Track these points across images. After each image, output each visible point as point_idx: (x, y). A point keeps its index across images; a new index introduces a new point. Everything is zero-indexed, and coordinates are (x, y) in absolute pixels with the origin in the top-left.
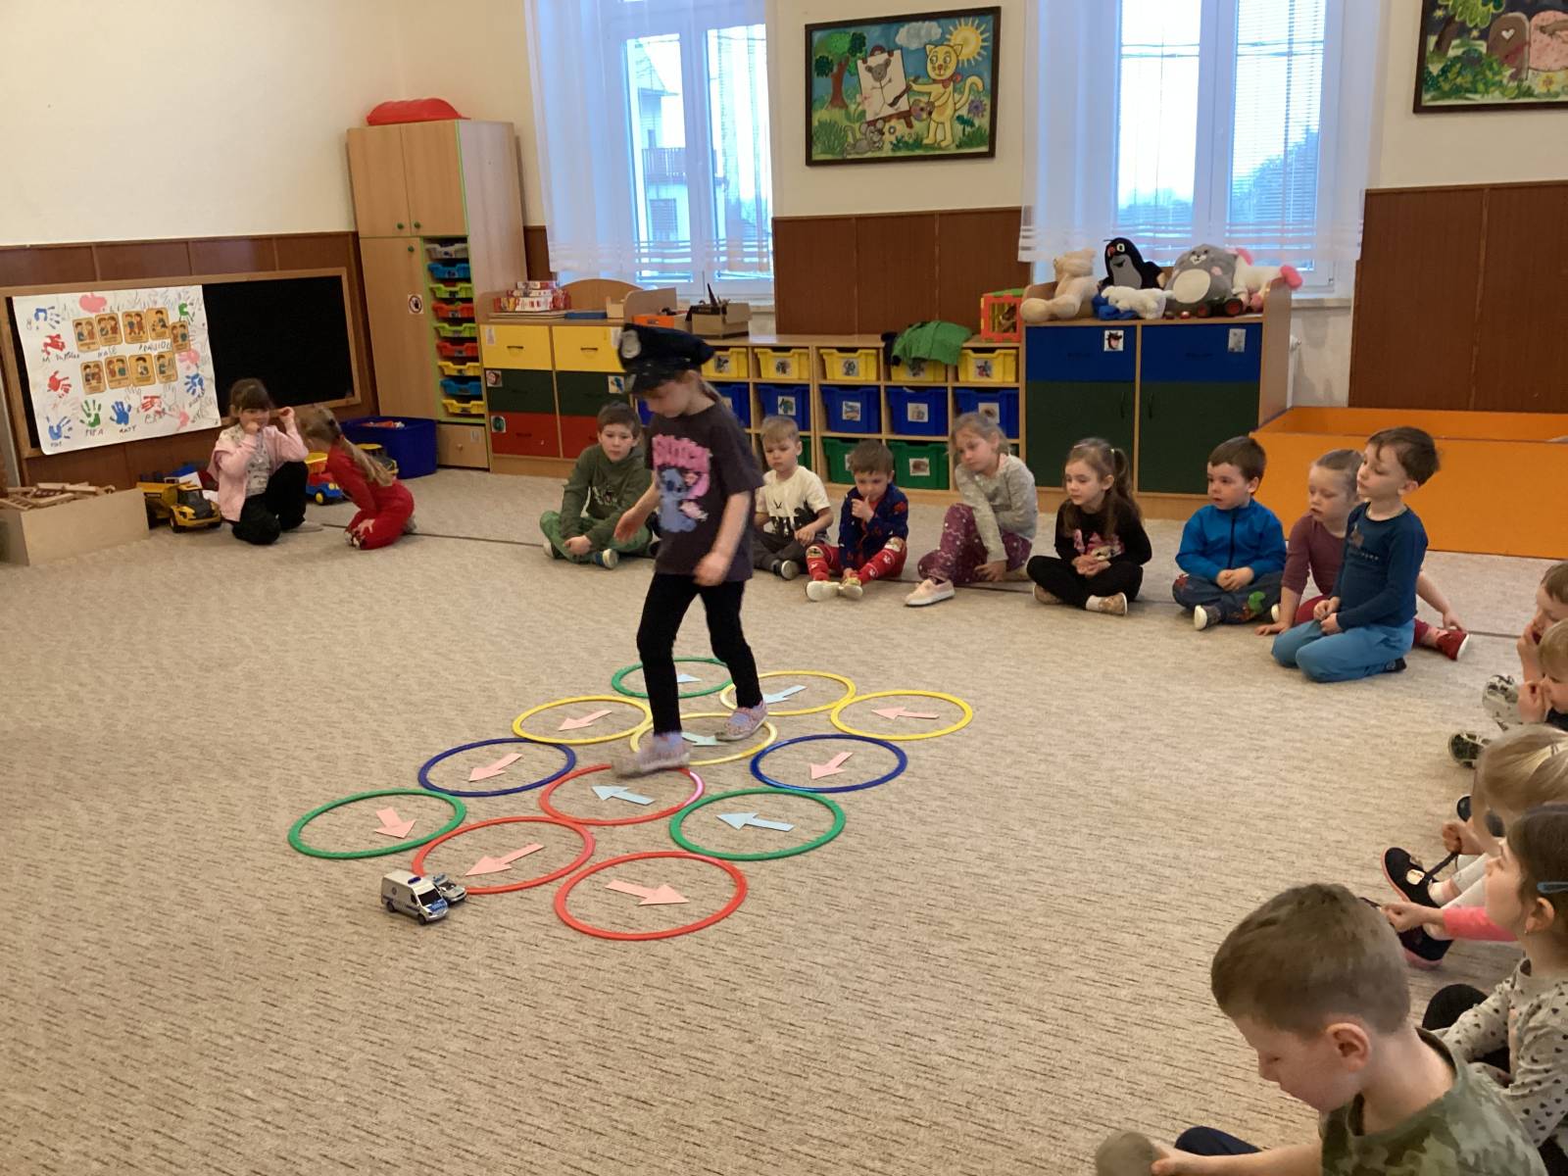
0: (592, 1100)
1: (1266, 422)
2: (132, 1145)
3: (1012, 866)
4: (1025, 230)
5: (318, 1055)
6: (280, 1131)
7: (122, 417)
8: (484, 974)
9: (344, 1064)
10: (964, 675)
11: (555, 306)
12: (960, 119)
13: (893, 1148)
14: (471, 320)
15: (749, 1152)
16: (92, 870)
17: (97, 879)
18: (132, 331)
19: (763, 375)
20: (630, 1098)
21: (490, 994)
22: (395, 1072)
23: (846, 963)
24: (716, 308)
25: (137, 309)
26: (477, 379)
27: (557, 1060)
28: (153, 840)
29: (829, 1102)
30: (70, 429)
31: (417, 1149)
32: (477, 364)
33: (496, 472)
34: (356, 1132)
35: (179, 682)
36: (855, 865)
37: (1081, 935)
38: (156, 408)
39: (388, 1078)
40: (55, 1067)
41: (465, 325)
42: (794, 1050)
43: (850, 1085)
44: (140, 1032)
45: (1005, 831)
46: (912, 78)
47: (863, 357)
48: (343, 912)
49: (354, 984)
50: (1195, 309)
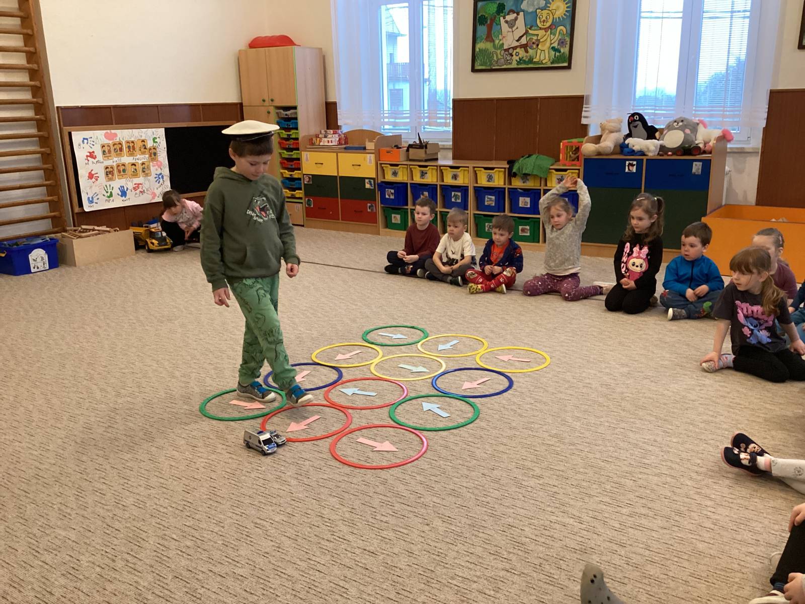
0: (346, 550)
1: (711, 212)
2: (116, 559)
3: (566, 441)
4: (586, 108)
5: (209, 519)
6: (189, 557)
7: (124, 194)
8: (294, 482)
9: (222, 525)
10: (544, 340)
11: (340, 143)
12: (553, 48)
13: (500, 585)
14: (298, 149)
15: (426, 582)
16: (101, 420)
17: (104, 425)
18: (130, 150)
19: (445, 181)
20: (365, 550)
21: (296, 493)
22: (247, 530)
23: (478, 487)
24: (422, 146)
25: (133, 139)
26: (299, 179)
27: (329, 528)
28: (132, 406)
29: (468, 558)
30: (98, 199)
31: (257, 570)
32: (300, 172)
33: (308, 227)
34: (227, 560)
35: (147, 328)
36: (484, 436)
37: (603, 479)
38: (140, 189)
39: (244, 533)
40: (81, 519)
41: (294, 152)
42: (450, 530)
43: (478, 551)
44: (122, 503)
45: (563, 422)
46: (529, 27)
47: (497, 172)
48: (224, 447)
49: (228, 484)
50: (675, 151)
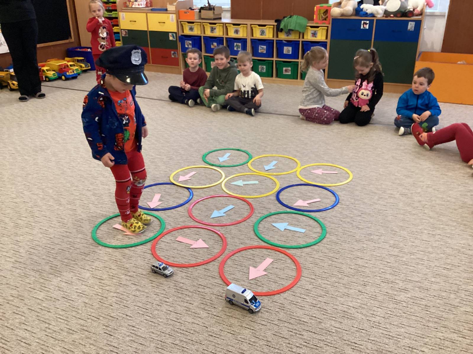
11: (147, 6)
14: (116, 10)
19: (229, 34)
26: (118, 33)
32: (118, 27)
36: (340, 250)
37: (454, 288)
41: (113, 12)
45: (393, 232)
47: (268, 28)
50: (396, 14)
